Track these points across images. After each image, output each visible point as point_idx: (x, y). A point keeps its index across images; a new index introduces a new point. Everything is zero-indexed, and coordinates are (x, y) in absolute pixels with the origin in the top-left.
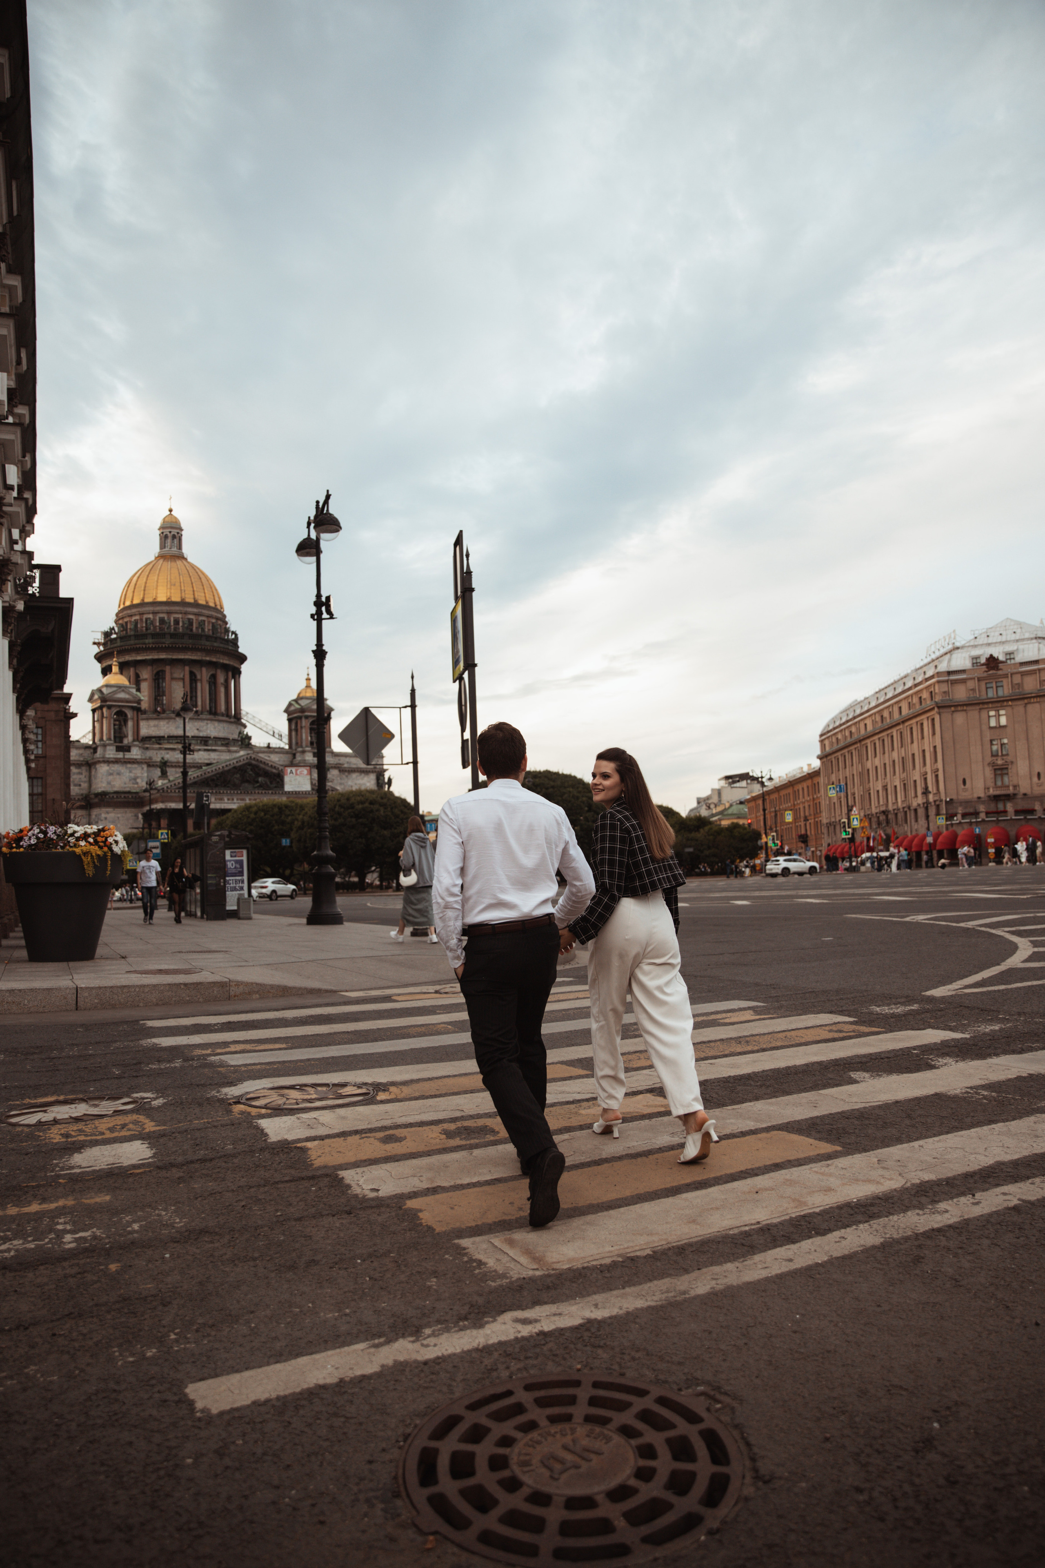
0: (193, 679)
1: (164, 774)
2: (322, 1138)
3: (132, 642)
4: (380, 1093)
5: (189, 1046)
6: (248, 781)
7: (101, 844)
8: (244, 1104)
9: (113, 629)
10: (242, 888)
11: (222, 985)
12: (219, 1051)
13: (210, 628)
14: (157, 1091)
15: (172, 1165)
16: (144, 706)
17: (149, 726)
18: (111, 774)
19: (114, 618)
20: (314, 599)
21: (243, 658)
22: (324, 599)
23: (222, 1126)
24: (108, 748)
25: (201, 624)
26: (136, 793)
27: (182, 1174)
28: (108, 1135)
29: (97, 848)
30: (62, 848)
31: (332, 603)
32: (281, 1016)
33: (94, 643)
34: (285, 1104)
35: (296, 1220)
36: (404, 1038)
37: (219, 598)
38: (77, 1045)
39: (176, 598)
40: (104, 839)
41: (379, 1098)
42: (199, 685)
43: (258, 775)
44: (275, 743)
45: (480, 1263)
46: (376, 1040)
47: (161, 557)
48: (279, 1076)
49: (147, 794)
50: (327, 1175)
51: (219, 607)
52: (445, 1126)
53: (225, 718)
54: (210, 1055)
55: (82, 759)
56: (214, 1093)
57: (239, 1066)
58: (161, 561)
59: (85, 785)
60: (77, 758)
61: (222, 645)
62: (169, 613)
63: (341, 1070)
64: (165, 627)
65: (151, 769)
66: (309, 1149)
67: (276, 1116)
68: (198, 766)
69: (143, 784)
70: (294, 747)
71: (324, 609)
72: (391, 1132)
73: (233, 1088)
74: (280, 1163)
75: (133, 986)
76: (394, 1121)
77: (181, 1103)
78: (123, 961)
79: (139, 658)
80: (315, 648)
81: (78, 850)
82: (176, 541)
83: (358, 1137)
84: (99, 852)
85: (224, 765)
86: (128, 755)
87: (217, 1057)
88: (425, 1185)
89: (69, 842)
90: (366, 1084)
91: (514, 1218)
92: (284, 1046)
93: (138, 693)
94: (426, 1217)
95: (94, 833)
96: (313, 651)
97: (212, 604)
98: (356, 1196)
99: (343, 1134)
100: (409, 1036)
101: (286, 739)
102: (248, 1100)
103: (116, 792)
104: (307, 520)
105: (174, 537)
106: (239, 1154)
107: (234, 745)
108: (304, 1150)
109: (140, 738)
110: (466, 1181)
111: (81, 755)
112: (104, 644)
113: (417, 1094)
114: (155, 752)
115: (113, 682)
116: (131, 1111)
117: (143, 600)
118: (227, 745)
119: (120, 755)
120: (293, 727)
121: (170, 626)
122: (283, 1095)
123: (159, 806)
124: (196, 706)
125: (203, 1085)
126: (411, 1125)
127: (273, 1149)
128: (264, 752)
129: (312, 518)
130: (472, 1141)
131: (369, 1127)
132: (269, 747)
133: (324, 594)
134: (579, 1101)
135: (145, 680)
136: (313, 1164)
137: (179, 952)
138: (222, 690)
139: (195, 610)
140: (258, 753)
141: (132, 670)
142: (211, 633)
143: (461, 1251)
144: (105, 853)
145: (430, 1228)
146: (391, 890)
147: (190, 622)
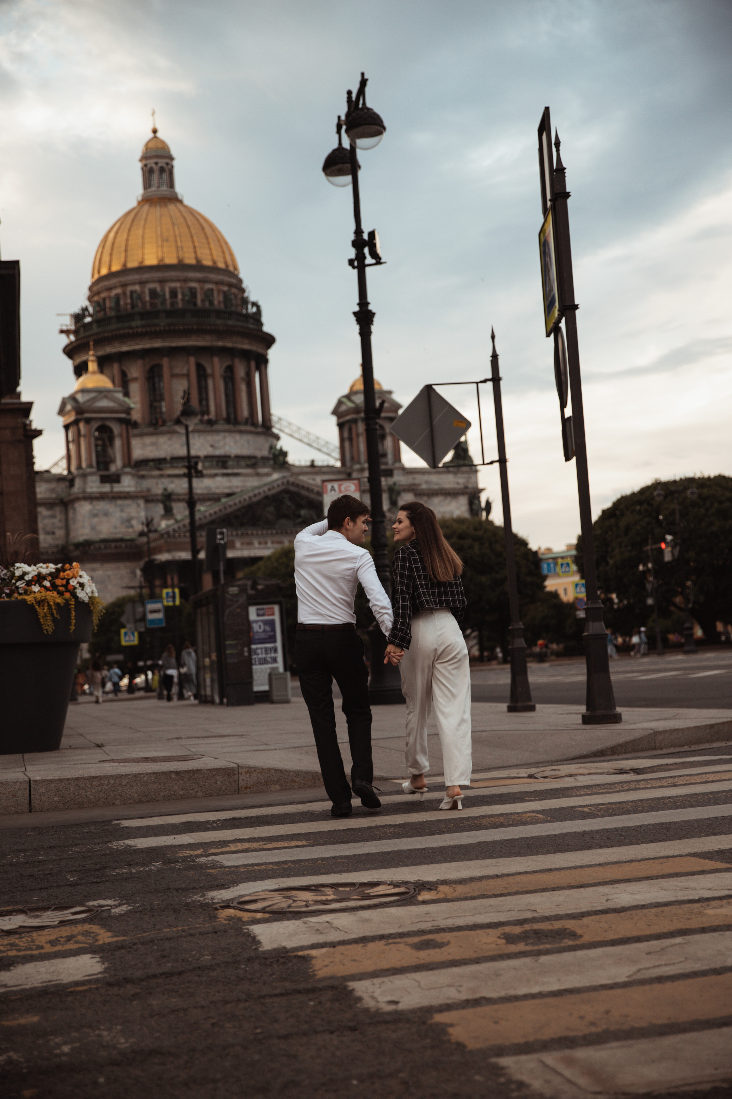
0: (202, 375)
1: (168, 512)
2: (333, 945)
3: (114, 326)
4: (423, 893)
5: (175, 846)
6: (286, 516)
7: (61, 589)
8: (234, 908)
9: (86, 309)
10: (275, 660)
11: (228, 772)
12: (213, 851)
13: (221, 299)
14: (121, 898)
15: (127, 981)
16: (136, 416)
17: (144, 445)
18: (95, 515)
19: (86, 293)
20: (352, 237)
21: (269, 340)
22: (366, 236)
23: (202, 934)
24: (90, 478)
25: (208, 294)
26: (132, 540)
27: (138, 991)
28: (48, 949)
29: (55, 594)
30: (8, 595)
31: (378, 241)
32: (306, 810)
33: (62, 332)
34: (289, 906)
35: (279, 1037)
36: (472, 830)
37: (232, 255)
38: (24, 851)
39: (171, 260)
40: (64, 582)
41: (420, 898)
42: (210, 382)
43: (300, 506)
44: (322, 460)
45: (521, 1085)
46: (432, 833)
47: (146, 200)
48: (289, 876)
49: (144, 539)
50: (332, 988)
51: (231, 268)
52: (508, 929)
53: (249, 428)
54: (201, 856)
55: (54, 496)
56: (198, 897)
57: (238, 867)
58: (146, 207)
59: (60, 533)
60: (47, 495)
61: (239, 323)
62: (162, 282)
63: (376, 868)
64: (158, 301)
65: (151, 505)
66: (312, 958)
67: (275, 920)
68: (214, 498)
69: (138, 527)
70: (348, 463)
71: (366, 250)
72: (430, 937)
73: (224, 891)
74: (271, 975)
75: (106, 777)
76: (436, 923)
77: (152, 910)
78: (98, 750)
79: (125, 348)
80: (357, 309)
81: (29, 598)
82: (165, 176)
83: (383, 942)
84: (59, 600)
85: (251, 494)
86: (117, 488)
87: (210, 858)
88: (464, 996)
89: (17, 588)
90: (406, 883)
91: (581, 1034)
92: (304, 843)
93: (126, 399)
94: (456, 1033)
95: (51, 574)
96: (355, 314)
97: (221, 265)
98: (367, 1010)
99: (364, 940)
100: (480, 828)
101: (337, 454)
102: (241, 904)
103: (104, 541)
104: (336, 121)
105: (162, 170)
106: (218, 965)
107: (264, 466)
108: (306, 959)
109: (133, 463)
110: (522, 991)
111: (53, 490)
112: (76, 332)
113: (475, 894)
114: (154, 481)
115: (90, 385)
116: (84, 921)
117: (125, 265)
118: (254, 466)
119: (106, 488)
120: (346, 435)
121: (164, 301)
122: (289, 898)
123: (164, 557)
124: (208, 413)
125: (184, 889)
126: (459, 928)
127: (266, 958)
128: (306, 474)
129: (343, 118)
130: (542, 947)
131: (401, 930)
132: (312, 465)
133: (366, 229)
134: (708, 899)
135: (135, 379)
136: (315, 975)
137: (177, 738)
138: (243, 388)
139: (198, 275)
140: (298, 474)
141: (116, 366)
142: (222, 306)
143: (498, 1070)
144: (67, 601)
145: (460, 1046)
146: (494, 662)
147: (193, 292)
